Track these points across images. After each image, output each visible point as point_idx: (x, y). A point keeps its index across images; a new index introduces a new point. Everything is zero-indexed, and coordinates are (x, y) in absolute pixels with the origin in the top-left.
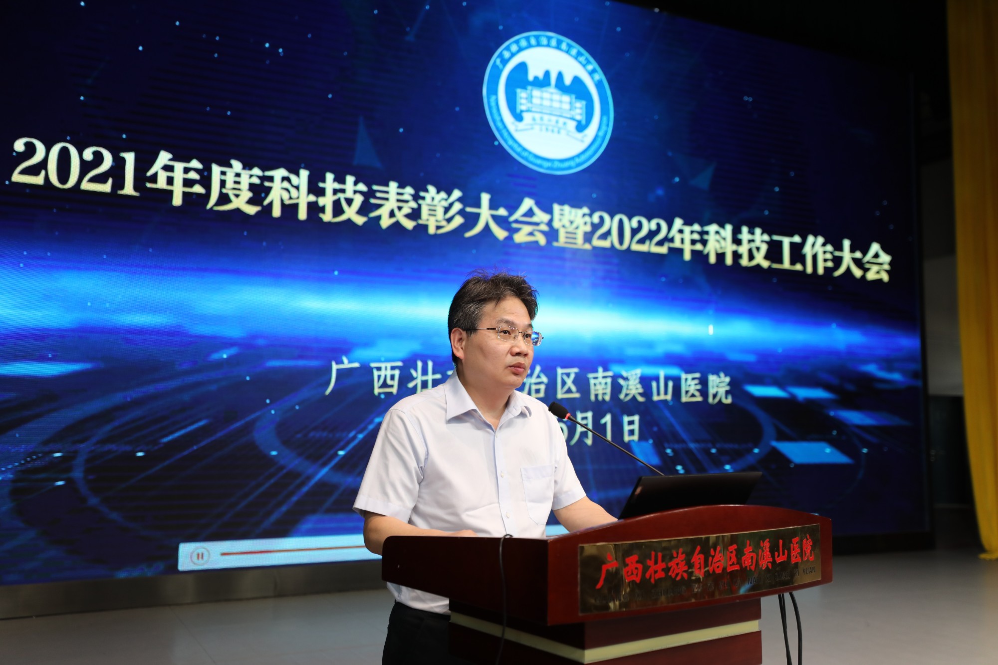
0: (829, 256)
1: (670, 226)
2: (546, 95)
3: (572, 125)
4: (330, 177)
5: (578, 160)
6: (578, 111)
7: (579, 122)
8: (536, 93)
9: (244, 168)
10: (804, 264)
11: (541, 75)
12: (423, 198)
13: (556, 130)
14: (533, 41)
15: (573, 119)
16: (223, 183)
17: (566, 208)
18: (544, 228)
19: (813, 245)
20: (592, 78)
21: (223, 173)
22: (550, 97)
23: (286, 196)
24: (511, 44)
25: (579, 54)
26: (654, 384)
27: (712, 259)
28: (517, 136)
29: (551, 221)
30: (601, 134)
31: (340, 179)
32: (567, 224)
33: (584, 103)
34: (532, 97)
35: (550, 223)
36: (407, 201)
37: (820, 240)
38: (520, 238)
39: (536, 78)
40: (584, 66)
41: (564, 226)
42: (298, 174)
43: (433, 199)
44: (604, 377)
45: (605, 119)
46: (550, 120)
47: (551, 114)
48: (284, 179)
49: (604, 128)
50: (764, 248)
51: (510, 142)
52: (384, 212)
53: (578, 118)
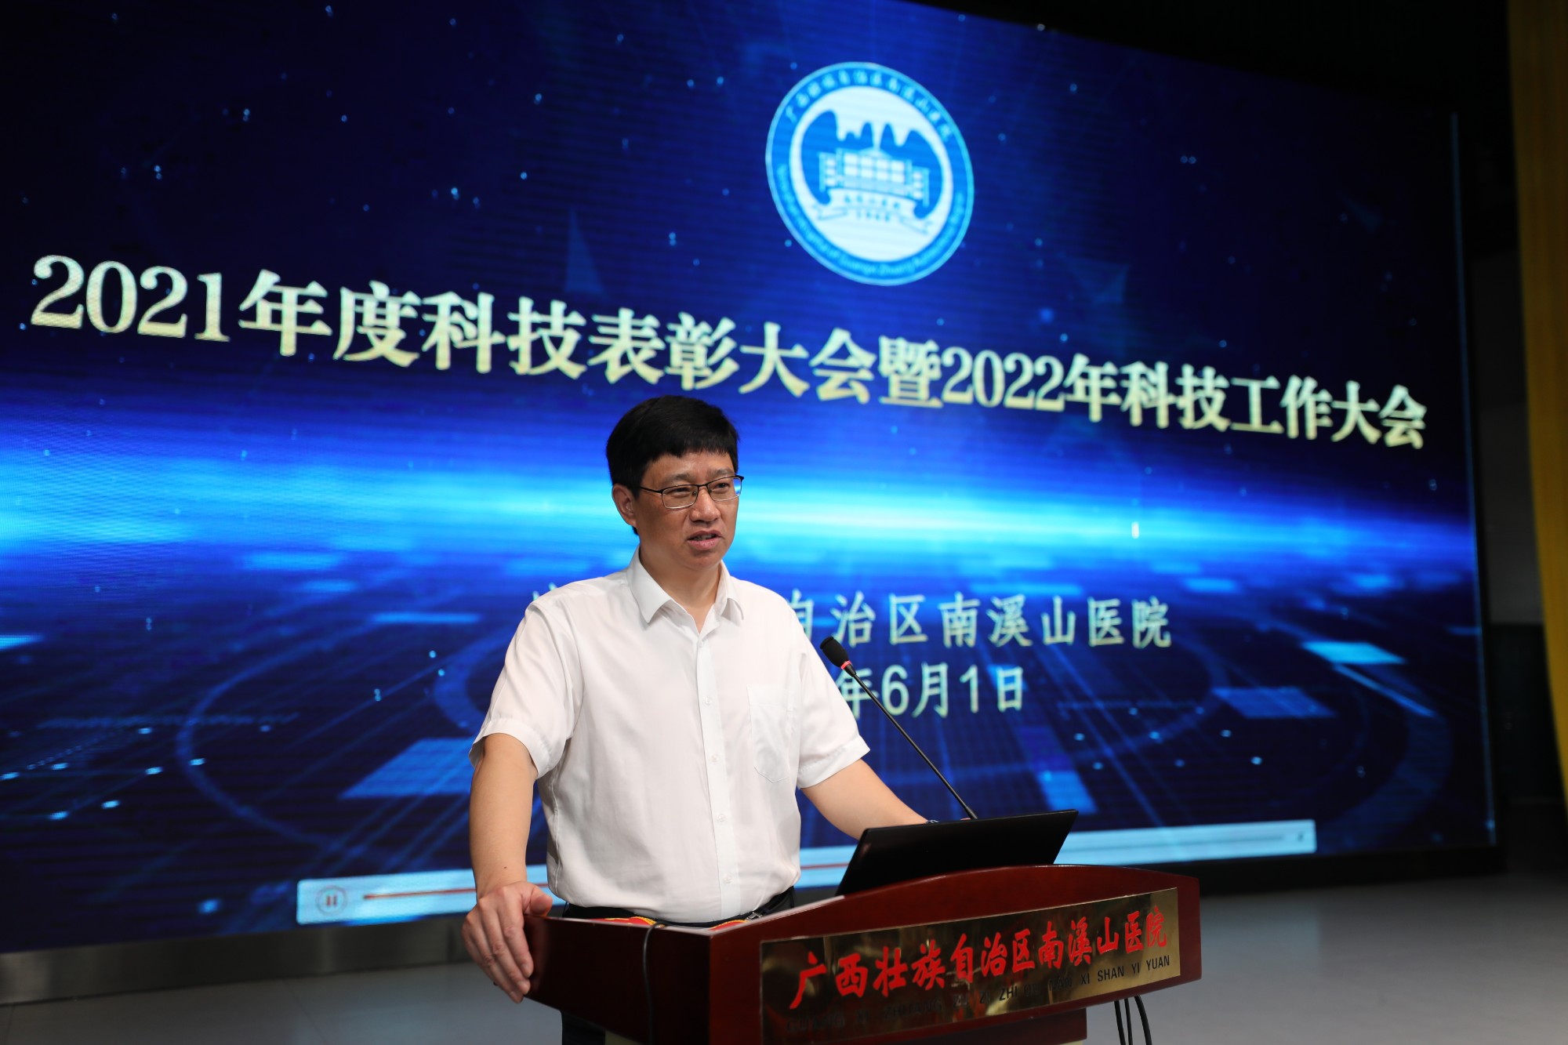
0: (1324, 409)
1: (1067, 368)
2: (866, 161)
3: (908, 207)
4: (525, 304)
5: (918, 262)
6: (917, 185)
7: (919, 202)
8: (850, 158)
9: (391, 294)
10: (1284, 422)
11: (857, 130)
12: (673, 334)
13: (882, 215)
14: (844, 78)
15: (909, 197)
16: (359, 319)
17: (901, 343)
18: (866, 375)
19: (1299, 392)
20: (939, 133)
21: (359, 303)
22: (872, 165)
23: (457, 336)
24: (809, 83)
25: (918, 95)
26: (1046, 619)
27: (1136, 419)
28: (820, 226)
29: (877, 363)
30: (954, 220)
31: (542, 307)
32: (903, 368)
33: (926, 172)
34: (843, 164)
35: (875, 368)
36: (647, 339)
37: (1310, 384)
38: (827, 392)
39: (850, 136)
40: (926, 115)
41: (897, 372)
42: (475, 301)
43: (689, 334)
44: (966, 609)
45: (960, 198)
46: (872, 201)
47: (874, 191)
48: (454, 309)
49: (959, 210)
50: (1219, 398)
51: (811, 237)
52: (611, 356)
53: (918, 195)
